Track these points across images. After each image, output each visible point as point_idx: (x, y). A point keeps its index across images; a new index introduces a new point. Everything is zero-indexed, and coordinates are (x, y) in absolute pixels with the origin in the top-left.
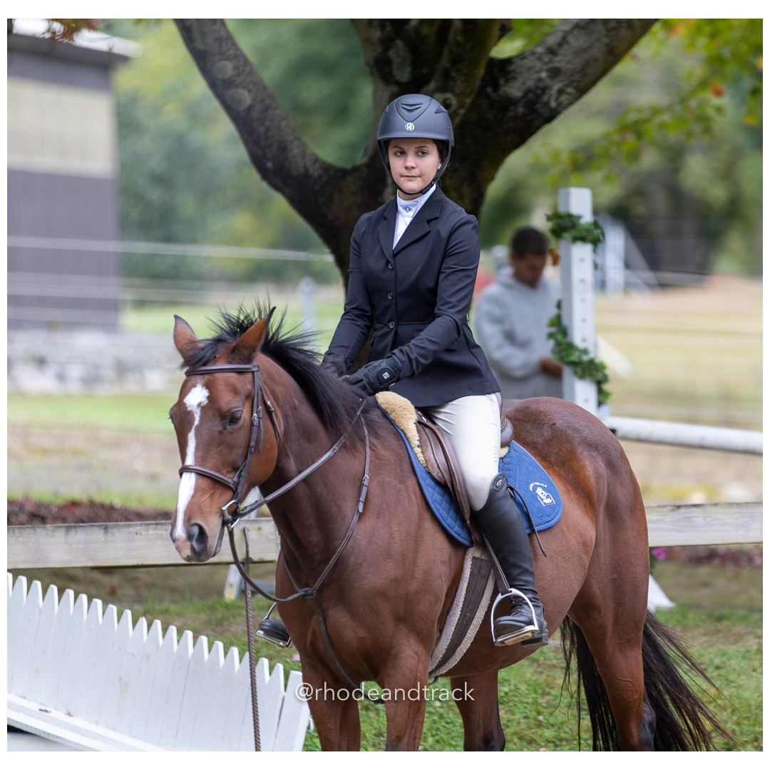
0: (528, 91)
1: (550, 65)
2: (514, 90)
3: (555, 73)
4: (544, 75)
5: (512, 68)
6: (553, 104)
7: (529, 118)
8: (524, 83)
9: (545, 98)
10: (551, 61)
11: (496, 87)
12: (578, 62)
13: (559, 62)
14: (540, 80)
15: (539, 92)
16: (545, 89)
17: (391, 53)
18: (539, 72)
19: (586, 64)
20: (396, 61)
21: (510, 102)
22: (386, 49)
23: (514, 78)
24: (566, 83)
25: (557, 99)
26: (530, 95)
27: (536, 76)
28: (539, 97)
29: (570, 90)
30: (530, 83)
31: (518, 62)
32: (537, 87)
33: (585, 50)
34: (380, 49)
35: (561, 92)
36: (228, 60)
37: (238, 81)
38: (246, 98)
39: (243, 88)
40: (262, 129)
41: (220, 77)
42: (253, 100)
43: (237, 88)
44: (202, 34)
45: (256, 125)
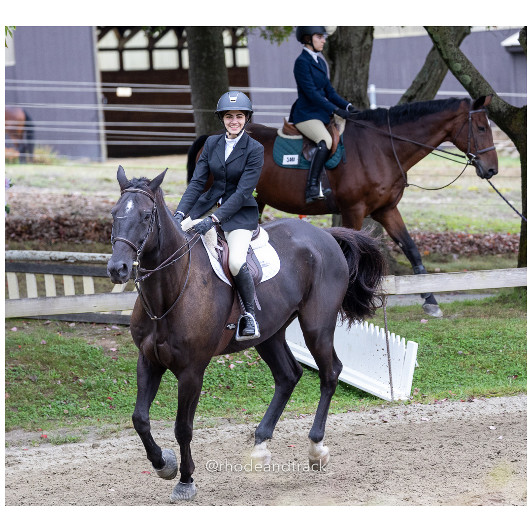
36: (458, 62)
37: (464, 72)
38: (468, 79)
39: (467, 75)
40: (477, 92)
41: (456, 70)
42: (472, 80)
43: (464, 74)
44: (446, 52)
45: (474, 90)
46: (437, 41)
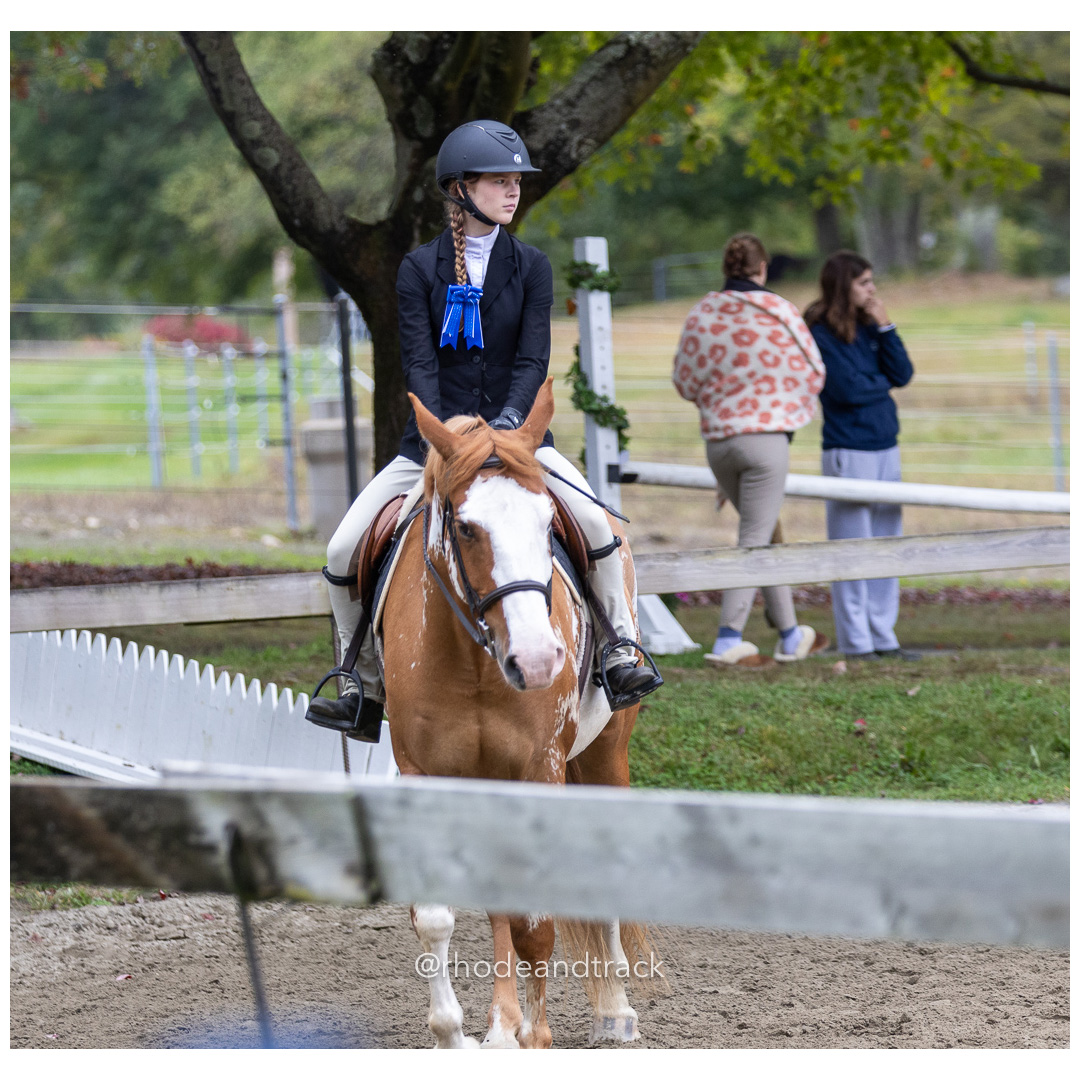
0: (549, 143)
1: (570, 117)
2: (536, 142)
3: (575, 124)
4: (563, 127)
5: (532, 120)
6: (574, 155)
7: (550, 169)
8: (545, 135)
9: (566, 150)
12: (596, 113)
13: (578, 113)
14: (560, 132)
15: (560, 143)
16: (565, 141)
17: (414, 109)
18: (558, 124)
19: (605, 115)
20: (419, 117)
22: (409, 106)
23: (535, 131)
24: (586, 134)
25: (577, 150)
26: (552, 147)
27: (555, 128)
28: (560, 148)
29: (590, 141)
30: (551, 135)
31: (537, 114)
32: (558, 139)
33: (603, 101)
34: (401, 106)
35: (581, 143)
36: (255, 119)
37: (266, 140)
38: (273, 156)
39: (272, 147)
40: (289, 187)
41: (249, 136)
42: (281, 158)
43: (264, 146)
44: (231, 95)
45: (284, 183)
46: (213, 70)
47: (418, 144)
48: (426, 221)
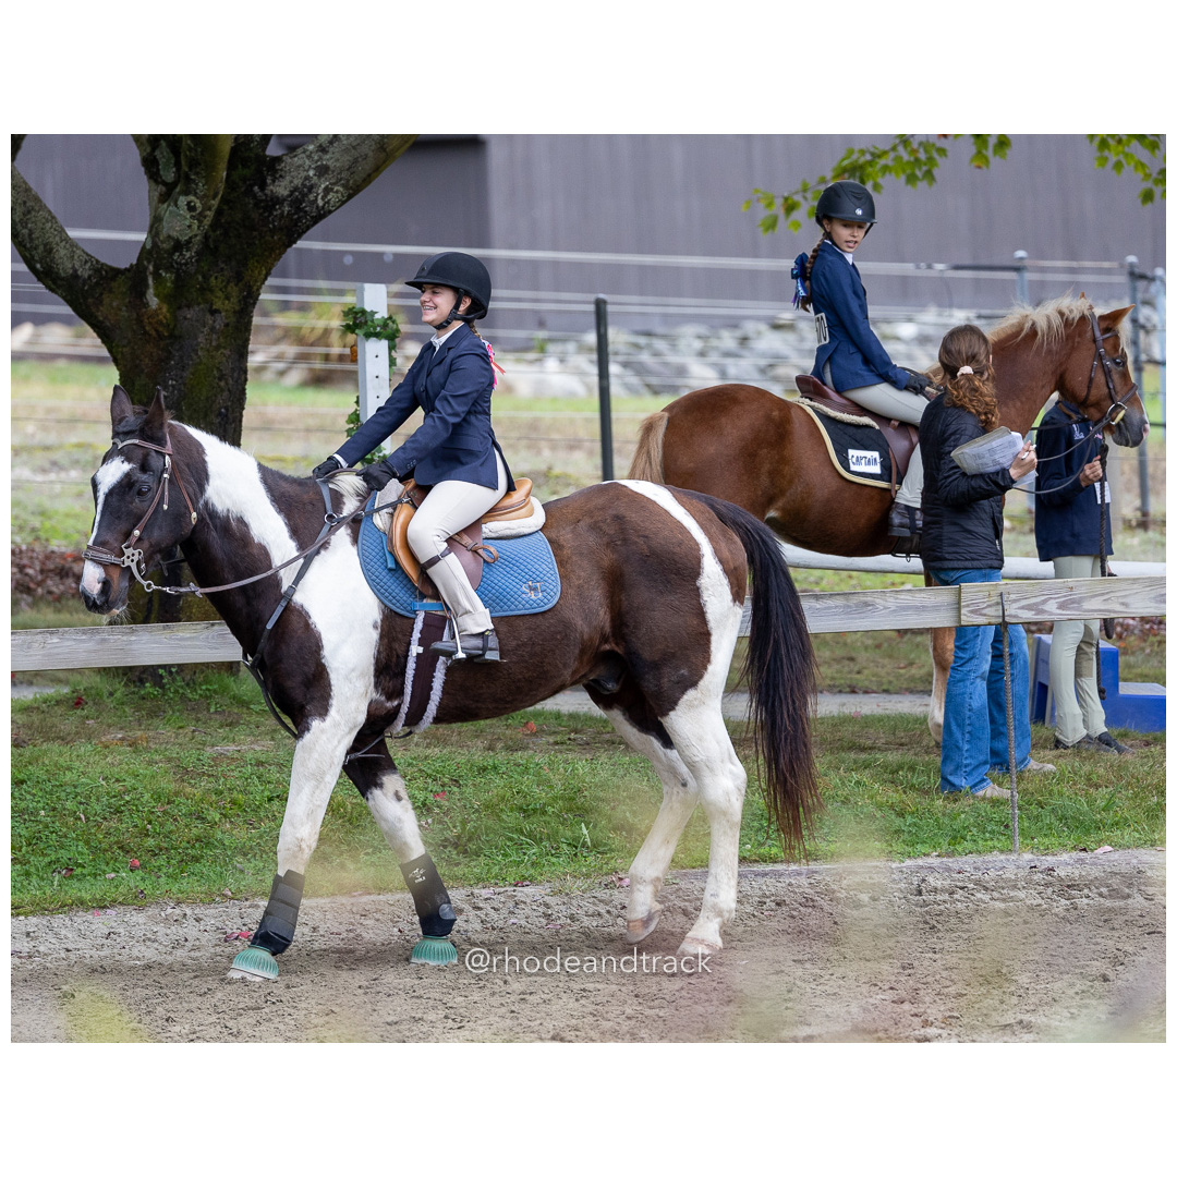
0: (295, 190)
1: (319, 163)
2: (281, 189)
3: (323, 171)
4: (311, 173)
5: (281, 165)
6: (320, 203)
8: (291, 182)
9: (312, 197)
10: (320, 159)
11: (263, 186)
12: (346, 159)
13: (328, 160)
14: (307, 178)
15: (306, 190)
16: (311, 189)
17: (157, 153)
18: (308, 171)
19: (356, 161)
20: (162, 161)
21: (276, 201)
22: (153, 150)
23: (282, 177)
24: (333, 181)
25: (323, 199)
26: (297, 194)
27: (303, 174)
28: (305, 195)
29: (339, 189)
30: (298, 182)
32: (304, 186)
33: (354, 148)
34: (149, 150)
35: (327, 190)
47: (162, 188)
48: (157, 268)
